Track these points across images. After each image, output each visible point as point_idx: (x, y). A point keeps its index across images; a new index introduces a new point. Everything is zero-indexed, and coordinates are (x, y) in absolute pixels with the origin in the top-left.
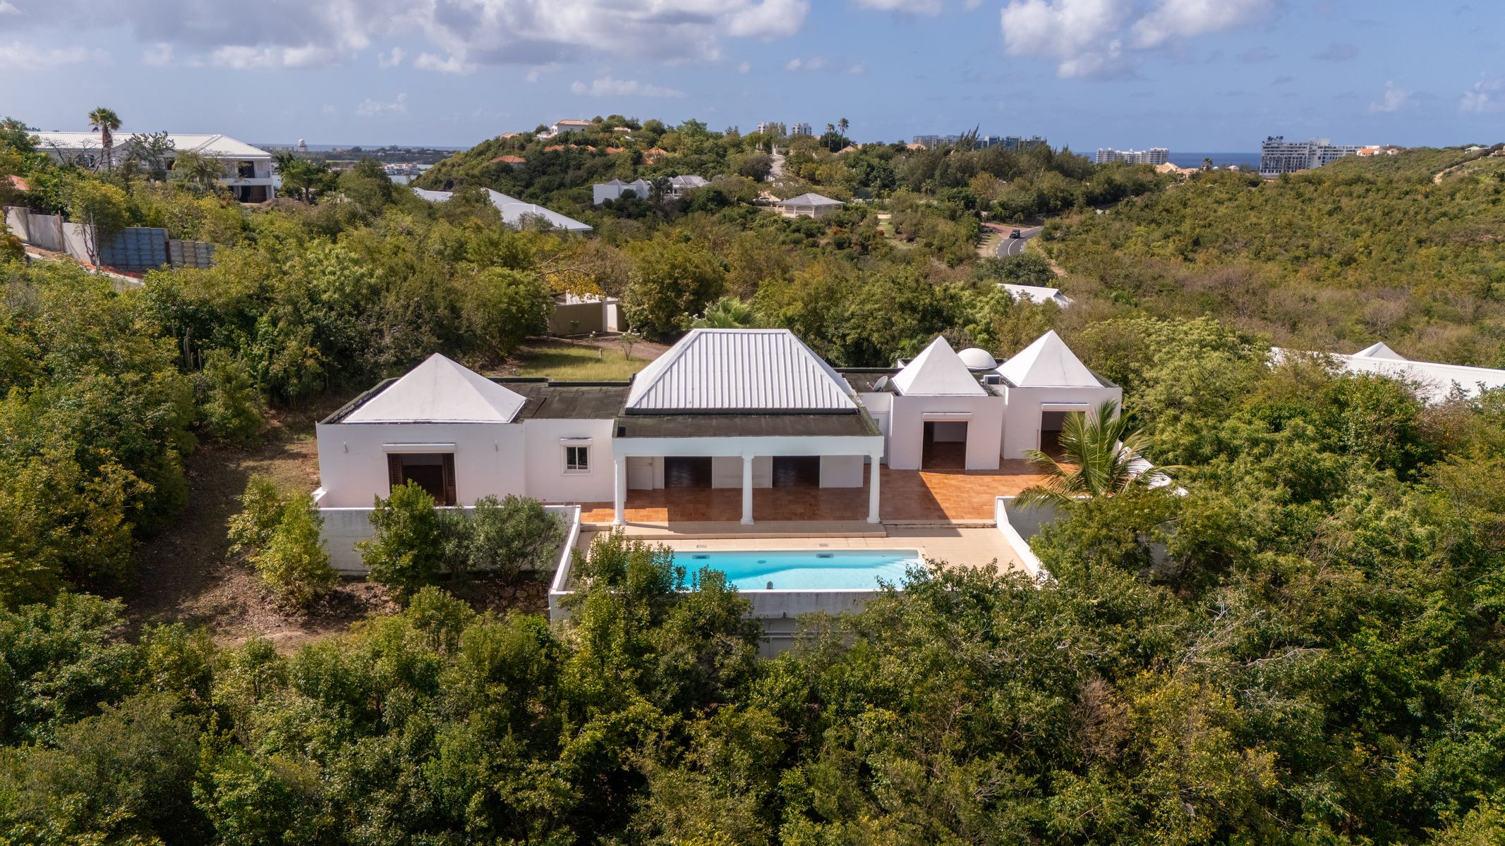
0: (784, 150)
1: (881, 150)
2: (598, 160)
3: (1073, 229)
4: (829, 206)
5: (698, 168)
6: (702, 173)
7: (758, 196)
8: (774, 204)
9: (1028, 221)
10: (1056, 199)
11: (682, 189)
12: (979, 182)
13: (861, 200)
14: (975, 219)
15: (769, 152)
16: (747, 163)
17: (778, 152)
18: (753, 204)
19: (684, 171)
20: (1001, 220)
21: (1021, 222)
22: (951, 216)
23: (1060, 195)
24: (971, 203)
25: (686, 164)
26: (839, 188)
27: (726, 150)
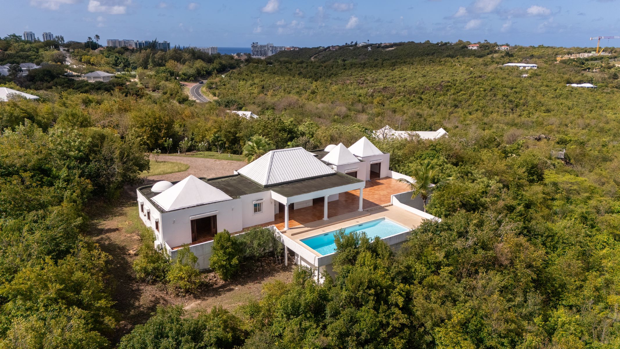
0: (66, 49)
1: (116, 50)
3: (219, 84)
4: (108, 77)
5: (27, 59)
6: (32, 61)
7: (66, 72)
8: (78, 76)
9: (195, 80)
10: (203, 71)
11: (27, 70)
12: (170, 64)
13: (119, 73)
14: (176, 81)
15: (59, 50)
16: (52, 56)
17: (64, 50)
18: (66, 76)
19: (22, 60)
20: (185, 80)
21: (193, 81)
22: (167, 80)
23: (204, 69)
24: (172, 74)
25: (19, 57)
26: (107, 68)
27: (38, 49)
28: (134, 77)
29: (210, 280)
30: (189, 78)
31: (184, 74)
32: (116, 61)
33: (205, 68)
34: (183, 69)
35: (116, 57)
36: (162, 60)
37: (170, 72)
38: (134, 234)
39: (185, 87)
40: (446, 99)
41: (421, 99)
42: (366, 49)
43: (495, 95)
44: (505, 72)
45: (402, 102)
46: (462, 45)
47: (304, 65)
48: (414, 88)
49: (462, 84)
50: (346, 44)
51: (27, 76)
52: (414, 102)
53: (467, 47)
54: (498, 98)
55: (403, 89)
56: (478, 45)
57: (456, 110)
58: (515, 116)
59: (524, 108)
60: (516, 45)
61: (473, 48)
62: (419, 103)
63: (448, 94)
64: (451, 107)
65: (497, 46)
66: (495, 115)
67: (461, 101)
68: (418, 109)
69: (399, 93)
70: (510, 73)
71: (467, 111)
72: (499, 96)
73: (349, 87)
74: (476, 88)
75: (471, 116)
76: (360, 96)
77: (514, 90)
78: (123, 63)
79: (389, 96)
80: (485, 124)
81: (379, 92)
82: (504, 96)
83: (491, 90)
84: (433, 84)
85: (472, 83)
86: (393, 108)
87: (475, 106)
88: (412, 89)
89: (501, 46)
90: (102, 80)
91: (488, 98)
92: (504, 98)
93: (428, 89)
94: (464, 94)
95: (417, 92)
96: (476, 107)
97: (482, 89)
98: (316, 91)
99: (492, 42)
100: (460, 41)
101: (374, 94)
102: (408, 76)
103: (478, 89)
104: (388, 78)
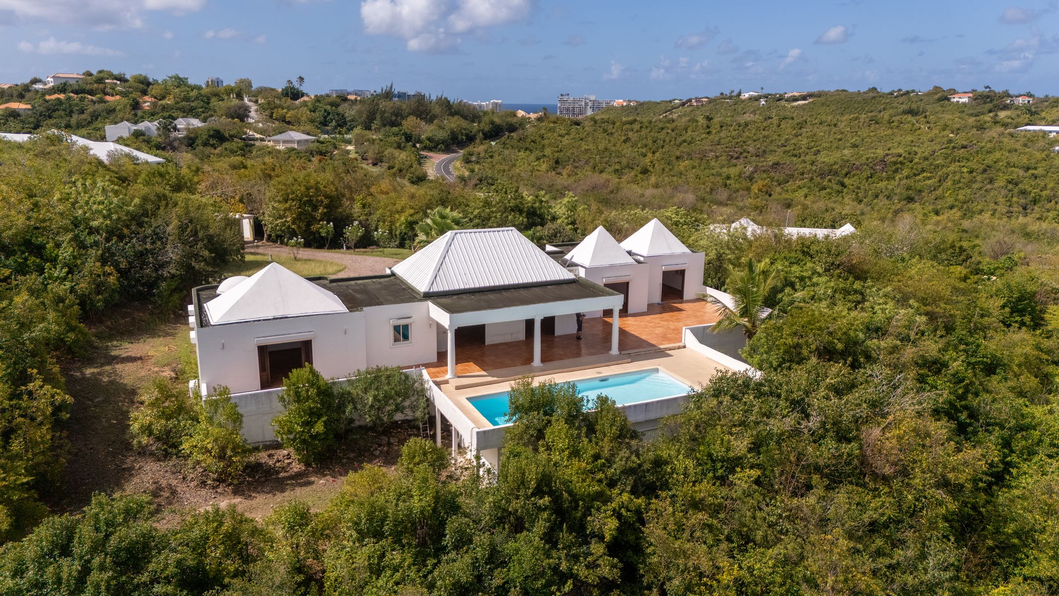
0: (254, 99)
1: (330, 100)
2: (97, 106)
3: (482, 155)
4: (307, 141)
5: (190, 112)
6: (196, 116)
7: (245, 133)
8: (262, 140)
9: (447, 150)
10: (462, 135)
11: (186, 129)
12: (410, 123)
13: (326, 136)
14: (413, 149)
15: (243, 100)
16: (229, 108)
17: (250, 101)
18: (244, 139)
19: (182, 114)
20: (430, 149)
21: (443, 151)
22: (399, 147)
23: (464, 132)
24: (408, 138)
25: (180, 109)
26: (308, 127)
27: (209, 99)
28: (349, 142)
29: (279, 461)
30: (438, 145)
31: (429, 139)
32: (325, 117)
33: (465, 129)
34: (427, 130)
35: (325, 111)
36: (397, 116)
37: (405, 134)
38: (166, 368)
39: (427, 161)
40: (890, 187)
41: (843, 185)
42: (756, 103)
43: (991, 181)
44: (1018, 141)
45: (805, 190)
46: (939, 95)
47: (636, 126)
48: (831, 165)
49: (926, 159)
50: (722, 94)
51: (184, 138)
52: (828, 190)
53: (949, 99)
54: (996, 185)
55: (809, 167)
56: (971, 95)
57: (911, 206)
58: (1029, 219)
59: (1048, 206)
60: (1047, 96)
61: (961, 101)
62: (839, 192)
63: (897, 178)
64: (900, 201)
65: (1009, 96)
66: (986, 216)
67: (920, 191)
68: (835, 202)
69: (803, 174)
70: (1030, 144)
71: (931, 208)
72: (1000, 182)
73: (713, 163)
74: (953, 167)
75: (939, 218)
76: (728, 178)
77: (1031, 172)
78: (337, 121)
79: (781, 179)
80: (964, 231)
81: (764, 171)
82: (1010, 182)
83: (985, 171)
84: (867, 159)
85: (946, 158)
86: (787, 199)
87: (948, 200)
88: (826, 168)
89: (1017, 97)
90: (296, 146)
91: (975, 186)
92: (1010, 186)
93: (857, 168)
94: (929, 178)
95: (836, 173)
96: (950, 201)
97: (965, 170)
98: (650, 169)
99: (998, 89)
100: (936, 87)
101: (755, 175)
102: (824, 145)
103: (957, 169)
104: (787, 148)
